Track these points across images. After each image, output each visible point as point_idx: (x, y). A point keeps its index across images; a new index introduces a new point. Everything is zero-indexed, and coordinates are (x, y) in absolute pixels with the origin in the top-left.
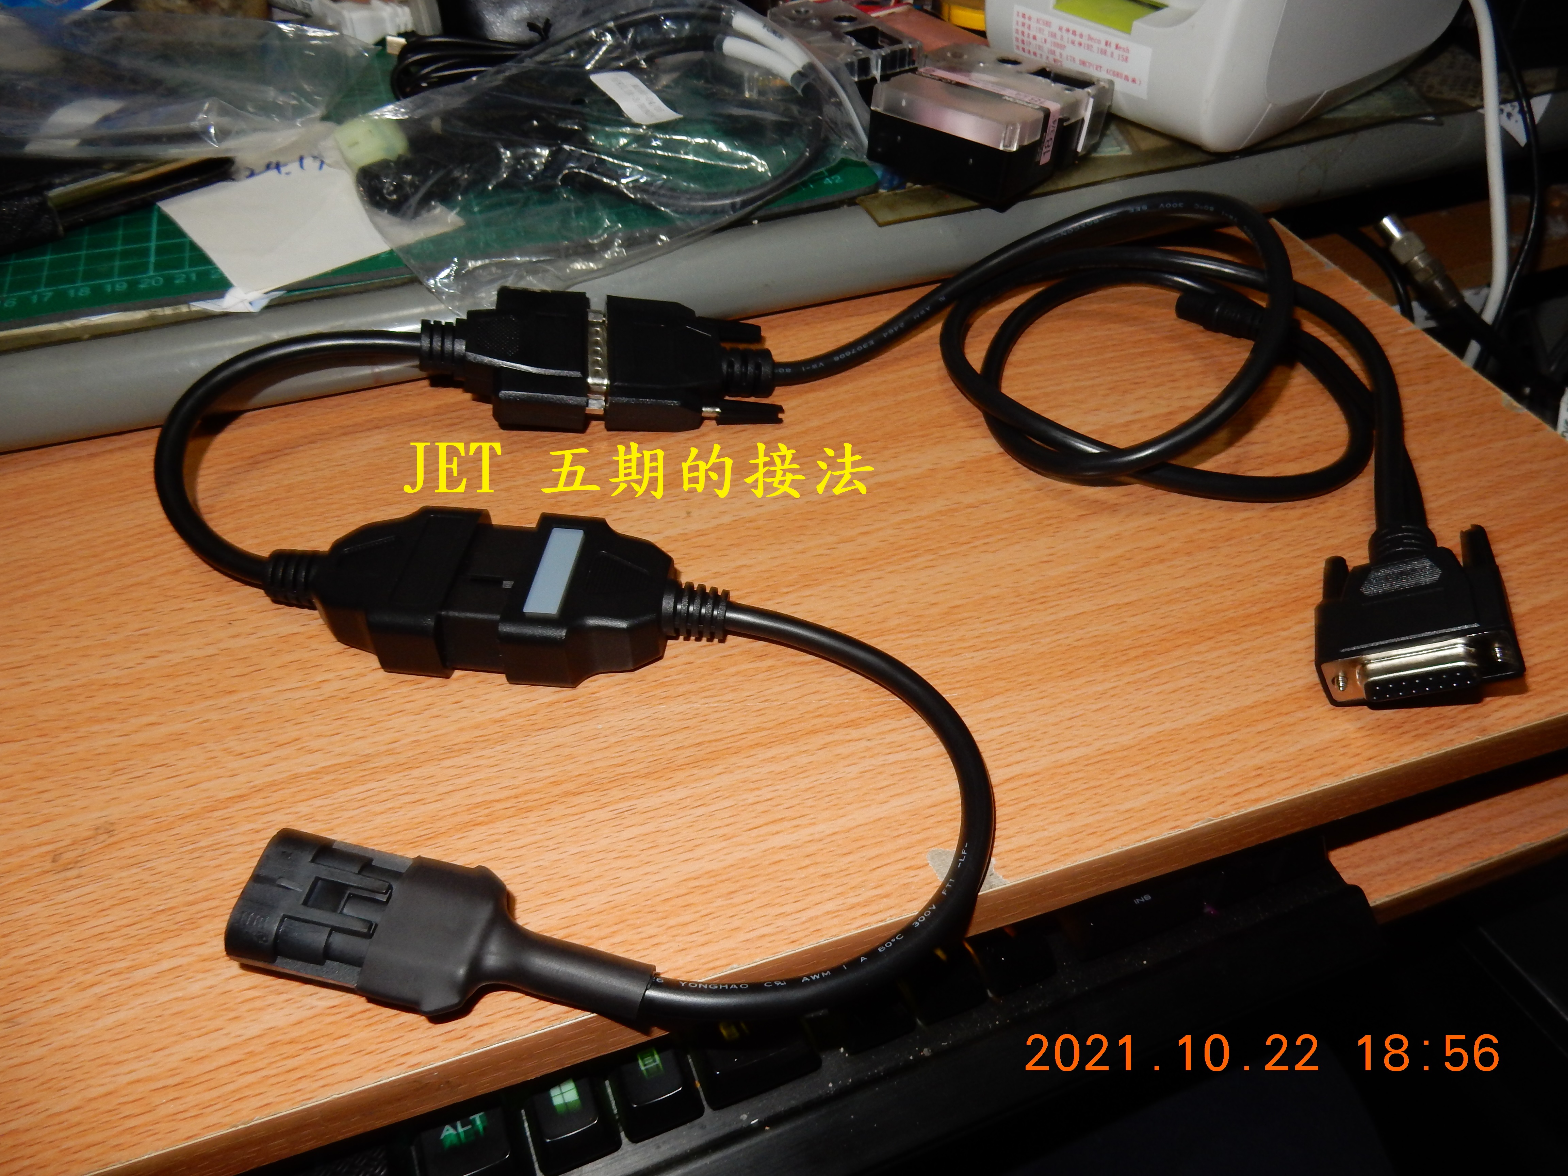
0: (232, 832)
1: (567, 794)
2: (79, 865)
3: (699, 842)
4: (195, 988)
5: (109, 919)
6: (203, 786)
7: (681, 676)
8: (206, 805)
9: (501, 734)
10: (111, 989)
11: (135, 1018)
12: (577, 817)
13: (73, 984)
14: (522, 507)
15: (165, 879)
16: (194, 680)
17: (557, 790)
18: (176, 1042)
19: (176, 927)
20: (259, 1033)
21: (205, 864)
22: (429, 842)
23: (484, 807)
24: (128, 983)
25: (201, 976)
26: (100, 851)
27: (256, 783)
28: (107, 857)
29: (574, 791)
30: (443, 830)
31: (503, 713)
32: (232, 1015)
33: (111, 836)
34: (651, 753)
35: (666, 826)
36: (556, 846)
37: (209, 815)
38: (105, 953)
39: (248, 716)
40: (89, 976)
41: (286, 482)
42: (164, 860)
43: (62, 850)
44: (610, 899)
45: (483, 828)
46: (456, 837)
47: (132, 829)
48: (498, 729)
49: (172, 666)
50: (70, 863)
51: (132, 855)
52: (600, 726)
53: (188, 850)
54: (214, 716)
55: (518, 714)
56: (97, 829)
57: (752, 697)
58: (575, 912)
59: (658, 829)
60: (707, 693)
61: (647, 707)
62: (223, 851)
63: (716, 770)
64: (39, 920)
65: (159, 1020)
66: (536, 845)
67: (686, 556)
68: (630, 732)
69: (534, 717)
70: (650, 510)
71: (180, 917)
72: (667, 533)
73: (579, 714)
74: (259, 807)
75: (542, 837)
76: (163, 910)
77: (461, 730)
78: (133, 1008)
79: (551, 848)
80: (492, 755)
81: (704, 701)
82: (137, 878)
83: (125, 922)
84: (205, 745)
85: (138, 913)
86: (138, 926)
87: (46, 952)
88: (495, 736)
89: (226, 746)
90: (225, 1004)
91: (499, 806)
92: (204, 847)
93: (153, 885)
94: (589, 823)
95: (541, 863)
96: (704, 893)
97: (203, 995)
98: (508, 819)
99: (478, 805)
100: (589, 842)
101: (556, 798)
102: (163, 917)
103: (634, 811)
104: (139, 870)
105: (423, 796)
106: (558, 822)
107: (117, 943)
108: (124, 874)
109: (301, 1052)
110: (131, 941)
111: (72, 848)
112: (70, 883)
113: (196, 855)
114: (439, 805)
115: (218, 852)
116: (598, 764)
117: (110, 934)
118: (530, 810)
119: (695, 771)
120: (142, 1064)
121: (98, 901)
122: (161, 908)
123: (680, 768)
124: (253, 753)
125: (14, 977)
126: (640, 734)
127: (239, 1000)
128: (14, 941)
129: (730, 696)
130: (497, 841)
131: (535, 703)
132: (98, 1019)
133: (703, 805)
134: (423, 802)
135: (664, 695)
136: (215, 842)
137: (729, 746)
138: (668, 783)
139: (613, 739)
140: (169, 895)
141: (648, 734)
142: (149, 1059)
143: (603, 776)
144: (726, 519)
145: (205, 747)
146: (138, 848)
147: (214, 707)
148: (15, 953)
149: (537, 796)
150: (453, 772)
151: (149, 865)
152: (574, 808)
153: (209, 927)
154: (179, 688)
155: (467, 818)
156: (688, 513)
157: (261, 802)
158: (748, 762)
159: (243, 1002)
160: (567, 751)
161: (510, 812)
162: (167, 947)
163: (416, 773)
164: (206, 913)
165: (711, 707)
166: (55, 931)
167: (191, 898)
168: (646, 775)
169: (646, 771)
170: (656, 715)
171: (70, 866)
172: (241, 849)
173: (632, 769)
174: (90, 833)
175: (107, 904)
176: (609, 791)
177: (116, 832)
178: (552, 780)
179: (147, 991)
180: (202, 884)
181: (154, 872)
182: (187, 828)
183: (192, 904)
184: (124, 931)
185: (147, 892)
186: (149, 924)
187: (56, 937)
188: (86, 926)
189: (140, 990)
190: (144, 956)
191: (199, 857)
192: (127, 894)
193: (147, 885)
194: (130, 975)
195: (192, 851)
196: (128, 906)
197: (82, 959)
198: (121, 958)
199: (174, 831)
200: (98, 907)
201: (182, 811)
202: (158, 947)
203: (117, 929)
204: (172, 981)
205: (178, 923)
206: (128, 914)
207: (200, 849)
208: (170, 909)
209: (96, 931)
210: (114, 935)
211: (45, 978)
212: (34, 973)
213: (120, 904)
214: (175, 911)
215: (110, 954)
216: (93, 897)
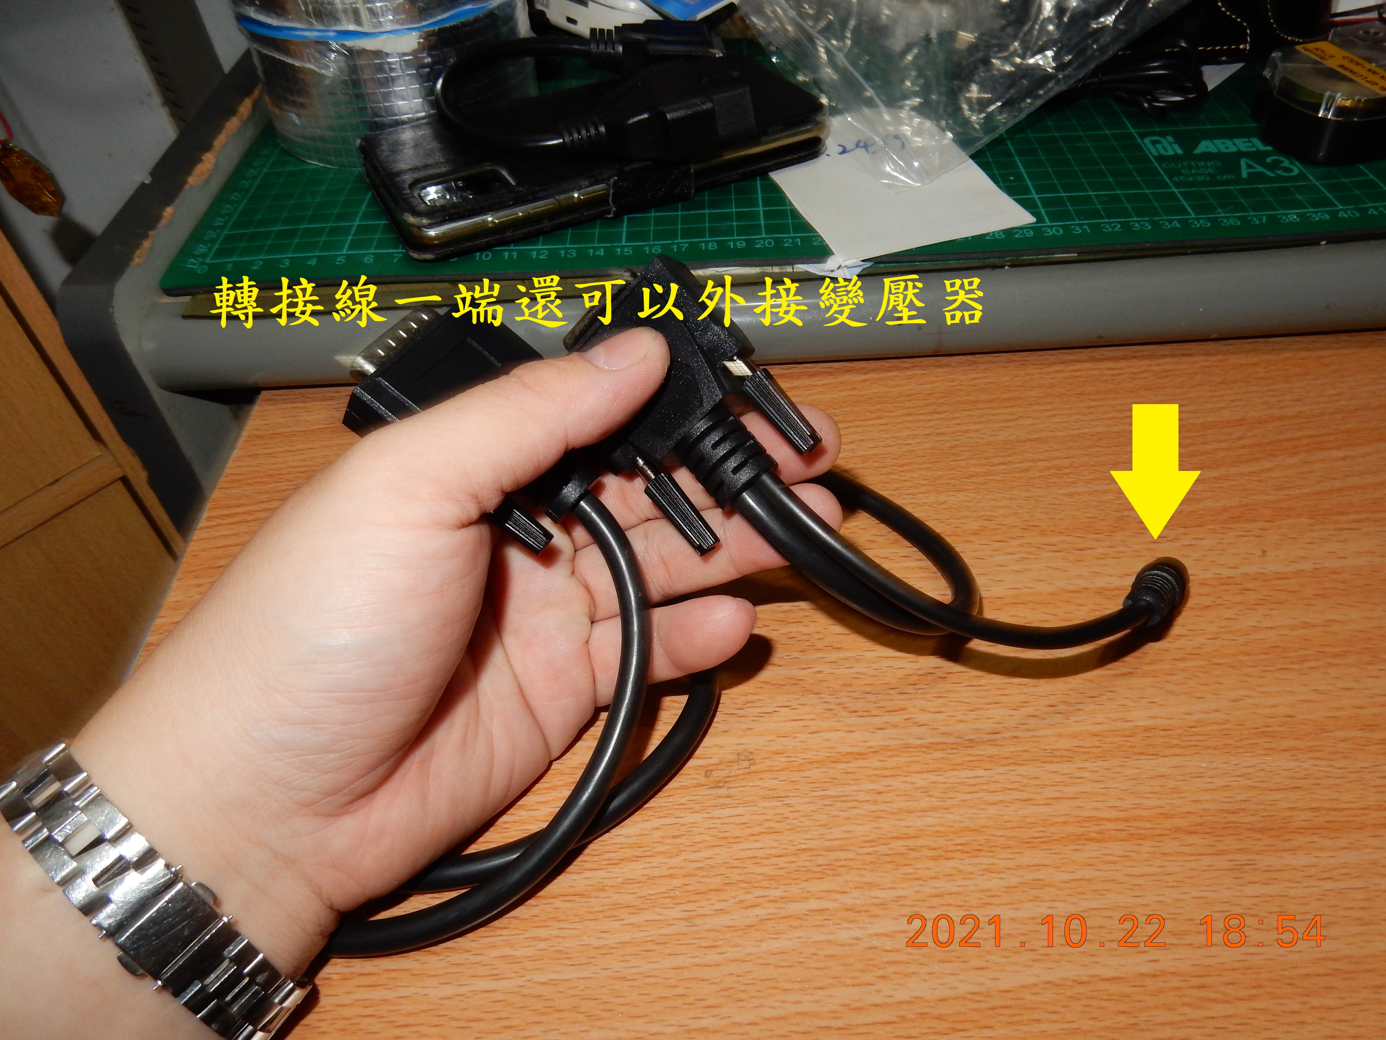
0: (856, 788)
1: (1178, 830)
2: (727, 785)
3: (1333, 919)
4: (844, 935)
5: (759, 845)
6: (825, 735)
7: (1283, 729)
8: (829, 755)
9: (1100, 749)
10: (770, 914)
11: (794, 950)
12: (1192, 858)
13: (737, 900)
14: (1089, 515)
15: (803, 819)
16: (804, 630)
17: (1168, 824)
18: (832, 985)
19: (818, 869)
20: (907, 999)
21: (836, 813)
22: (1044, 846)
23: (1093, 823)
24: (784, 913)
26: (744, 777)
27: (871, 744)
28: (751, 784)
29: (1187, 829)
30: (1057, 837)
31: (1100, 728)
32: (880, 973)
33: (752, 765)
34: (1263, 807)
35: (1292, 893)
36: (1175, 884)
37: (834, 765)
38: (760, 878)
39: (854, 676)
40: (749, 897)
41: (861, 453)
42: (800, 800)
43: (712, 768)
44: (1244, 958)
45: (1096, 846)
46: (1070, 848)
47: (768, 763)
48: (1097, 744)
49: (782, 612)
50: (719, 782)
51: (772, 788)
52: (1204, 765)
53: (820, 796)
54: (826, 669)
55: (1115, 732)
56: (739, 754)
57: (1367, 770)
58: (1207, 962)
59: (1284, 893)
60: (1316, 755)
61: (1251, 754)
62: (851, 804)
63: (1341, 843)
64: (701, 830)
65: (815, 957)
66: (1154, 878)
67: (1269, 598)
68: (1237, 779)
69: (1132, 739)
70: (1221, 541)
71: (820, 860)
72: (1243, 570)
73: (1178, 746)
74: (876, 769)
75: (1159, 870)
76: (804, 849)
77: (1060, 736)
78: (790, 939)
79: (1171, 885)
80: (1095, 769)
81: (1313, 762)
82: (778, 811)
83: (773, 851)
84: (822, 696)
85: (784, 846)
86: (786, 859)
87: (711, 862)
88: (1095, 750)
89: (839, 701)
90: (872, 960)
91: (1110, 826)
92: (834, 797)
93: (793, 821)
94: (1206, 868)
95: (1162, 898)
96: (1346, 979)
97: (851, 945)
98: (1121, 843)
99: (1088, 819)
100: (1209, 888)
101: (1167, 832)
102: (805, 856)
103: (1254, 867)
104: (779, 804)
105: (1032, 796)
106: (1172, 858)
107: (769, 870)
108: (767, 804)
109: (950, 1031)
110: (782, 872)
111: (720, 767)
112: (722, 801)
113: (826, 802)
114: (1048, 809)
115: (846, 805)
116: (1207, 806)
117: (762, 861)
118: (1143, 838)
119: (1315, 838)
120: (805, 997)
121: (748, 825)
122: (803, 846)
123: (1300, 831)
124: (865, 714)
125: (687, 879)
126: (1248, 783)
127: (885, 960)
128: (682, 844)
129: (1342, 764)
130: (1114, 863)
131: (1130, 724)
132: (762, 941)
133: (1330, 878)
134: (1032, 802)
135: (1267, 745)
136: (842, 794)
137: (1350, 819)
138: (1287, 845)
139: (1219, 782)
140: (808, 836)
141: (1256, 785)
142: (812, 995)
143: (1215, 819)
144: (1307, 566)
145: (821, 698)
146: (776, 782)
147: (825, 660)
148: (685, 856)
149: (1148, 825)
150: (1059, 778)
151: (787, 801)
152: (1188, 848)
153: (848, 878)
154: (791, 635)
155: (1079, 830)
156: (1264, 552)
157: (877, 764)
158: (1375, 842)
159: (888, 963)
160: (1171, 784)
161: (1123, 835)
162: (814, 886)
163: (1021, 770)
164: (843, 863)
165: (1321, 771)
166: (715, 844)
167: (828, 844)
168: (1262, 830)
169: (1261, 825)
170: (1262, 766)
171: (720, 785)
172: (866, 806)
173: (1245, 820)
174: (732, 757)
175: (757, 830)
176: (1223, 838)
177: (755, 762)
178: (1161, 811)
179: (801, 926)
180: (836, 832)
181: (792, 809)
182: (816, 773)
183: (829, 850)
184: (774, 860)
185: (789, 827)
186: (794, 859)
187: (717, 850)
188: (740, 846)
189: (794, 923)
190: (794, 890)
191: (830, 805)
192: (772, 824)
193: (788, 821)
194: (784, 905)
195: (823, 798)
196: (774, 836)
197: (741, 878)
198: (775, 886)
199: (805, 774)
200: (749, 831)
201: (809, 755)
202: (805, 884)
203: (768, 857)
204: (822, 923)
205: (819, 866)
206: (775, 844)
207: (830, 797)
208: (811, 850)
209: (750, 853)
210: (766, 862)
211: (712, 887)
212: (703, 880)
213: (766, 833)
214: (815, 853)
215: (764, 880)
216: (743, 820)
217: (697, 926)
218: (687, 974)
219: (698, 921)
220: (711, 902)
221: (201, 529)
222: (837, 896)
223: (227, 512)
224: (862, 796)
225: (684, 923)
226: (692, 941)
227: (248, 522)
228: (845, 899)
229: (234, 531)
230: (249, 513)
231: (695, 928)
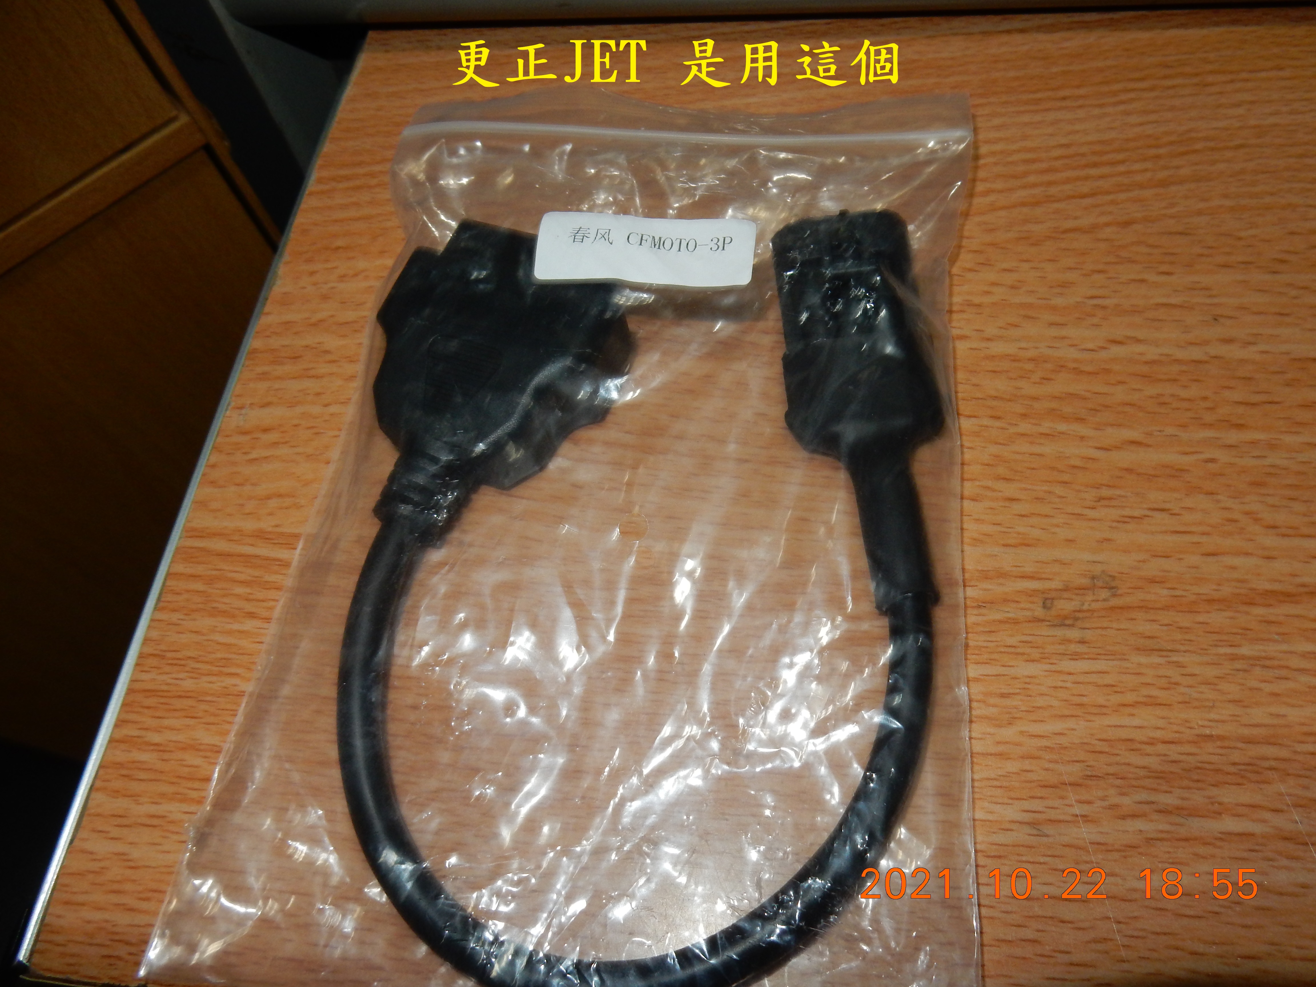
0: (1284, 647)
2: (1079, 623)
4: (1283, 879)
5: (1136, 722)
6: (1229, 560)
8: (1238, 591)
10: (1160, 832)
13: (1107, 803)
15: (1203, 688)
16: (1181, 393)
19: (1232, 769)
21: (1255, 684)
24: (1183, 832)
25: (1285, 862)
26: (1104, 613)
27: (1304, 579)
28: (1117, 626)
33: (1114, 595)
37: (1246, 608)
38: (1141, 773)
39: (1270, 471)
40: (1126, 801)
41: (1250, 122)
42: (1196, 658)
43: (1053, 594)
47: (1142, 595)
49: (1145, 363)
50: (1066, 618)
51: (1149, 634)
53: (1227, 655)
54: (1222, 456)
56: (1093, 578)
62: (1278, 672)
64: (1043, 689)
71: (1236, 756)
76: (1208, 736)
82: (1163, 672)
83: (1158, 734)
84: (1218, 497)
85: (1175, 728)
86: (1180, 749)
87: (1064, 741)
89: (1247, 508)
92: (1250, 658)
93: (1187, 690)
97: (1295, 895)
102: (1210, 747)
104: (1163, 661)
107: (1154, 763)
108: (1143, 660)
110: (1175, 768)
111: (1066, 595)
112: (1073, 647)
115: (1271, 672)
117: (1144, 746)
121: (1115, 689)
122: (1208, 732)
124: (1290, 532)
125: (1027, 762)
128: (1016, 707)
136: (1263, 654)
140: (1212, 716)
145: (1218, 501)
146: (1156, 626)
147: (1219, 442)
148: (1021, 726)
151: (1176, 658)
154: (1162, 400)
162: (1229, 796)
164: (1273, 763)
166: (1067, 712)
167: (1246, 731)
171: (1067, 622)
172: (1304, 679)
174: (1085, 581)
175: (1130, 698)
177: (1119, 592)
179: (1213, 856)
180: (1258, 715)
181: (1184, 671)
182: (1218, 618)
183: (1249, 741)
184: (1161, 748)
185: (1180, 699)
186: (1193, 750)
187: (1071, 723)
188: (1107, 721)
189: (1202, 850)
190: (1197, 798)
191: (1245, 671)
192: (1155, 692)
193: (1182, 690)
194: (1182, 820)
195: (1234, 658)
196: (1160, 711)
197: (1111, 770)
198: (1164, 788)
199: (1201, 618)
200: (1116, 699)
201: (1206, 589)
202: (1214, 791)
203: (1151, 742)
204: (1245, 855)
205: (1234, 764)
206: (1161, 723)
207: (1243, 657)
208: (1221, 738)
209: (1124, 734)
210: (1149, 749)
211: (1066, 779)
212: (1051, 766)
213: (1146, 704)
214: (1226, 743)
215: (1149, 777)
216: (1108, 680)
217: (1047, 836)
218: (1037, 910)
219: (1049, 829)
220: (1066, 802)
221: (311, 194)
222: (1267, 815)
223: (343, 172)
224: (1295, 662)
225: (1027, 830)
226: (1042, 860)
227: (370, 187)
228: (1278, 821)
229: (354, 199)
230: (372, 175)
231: (1045, 839)
